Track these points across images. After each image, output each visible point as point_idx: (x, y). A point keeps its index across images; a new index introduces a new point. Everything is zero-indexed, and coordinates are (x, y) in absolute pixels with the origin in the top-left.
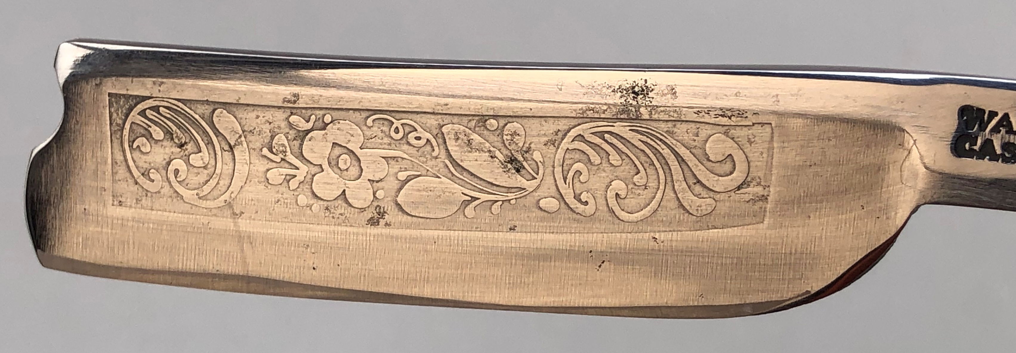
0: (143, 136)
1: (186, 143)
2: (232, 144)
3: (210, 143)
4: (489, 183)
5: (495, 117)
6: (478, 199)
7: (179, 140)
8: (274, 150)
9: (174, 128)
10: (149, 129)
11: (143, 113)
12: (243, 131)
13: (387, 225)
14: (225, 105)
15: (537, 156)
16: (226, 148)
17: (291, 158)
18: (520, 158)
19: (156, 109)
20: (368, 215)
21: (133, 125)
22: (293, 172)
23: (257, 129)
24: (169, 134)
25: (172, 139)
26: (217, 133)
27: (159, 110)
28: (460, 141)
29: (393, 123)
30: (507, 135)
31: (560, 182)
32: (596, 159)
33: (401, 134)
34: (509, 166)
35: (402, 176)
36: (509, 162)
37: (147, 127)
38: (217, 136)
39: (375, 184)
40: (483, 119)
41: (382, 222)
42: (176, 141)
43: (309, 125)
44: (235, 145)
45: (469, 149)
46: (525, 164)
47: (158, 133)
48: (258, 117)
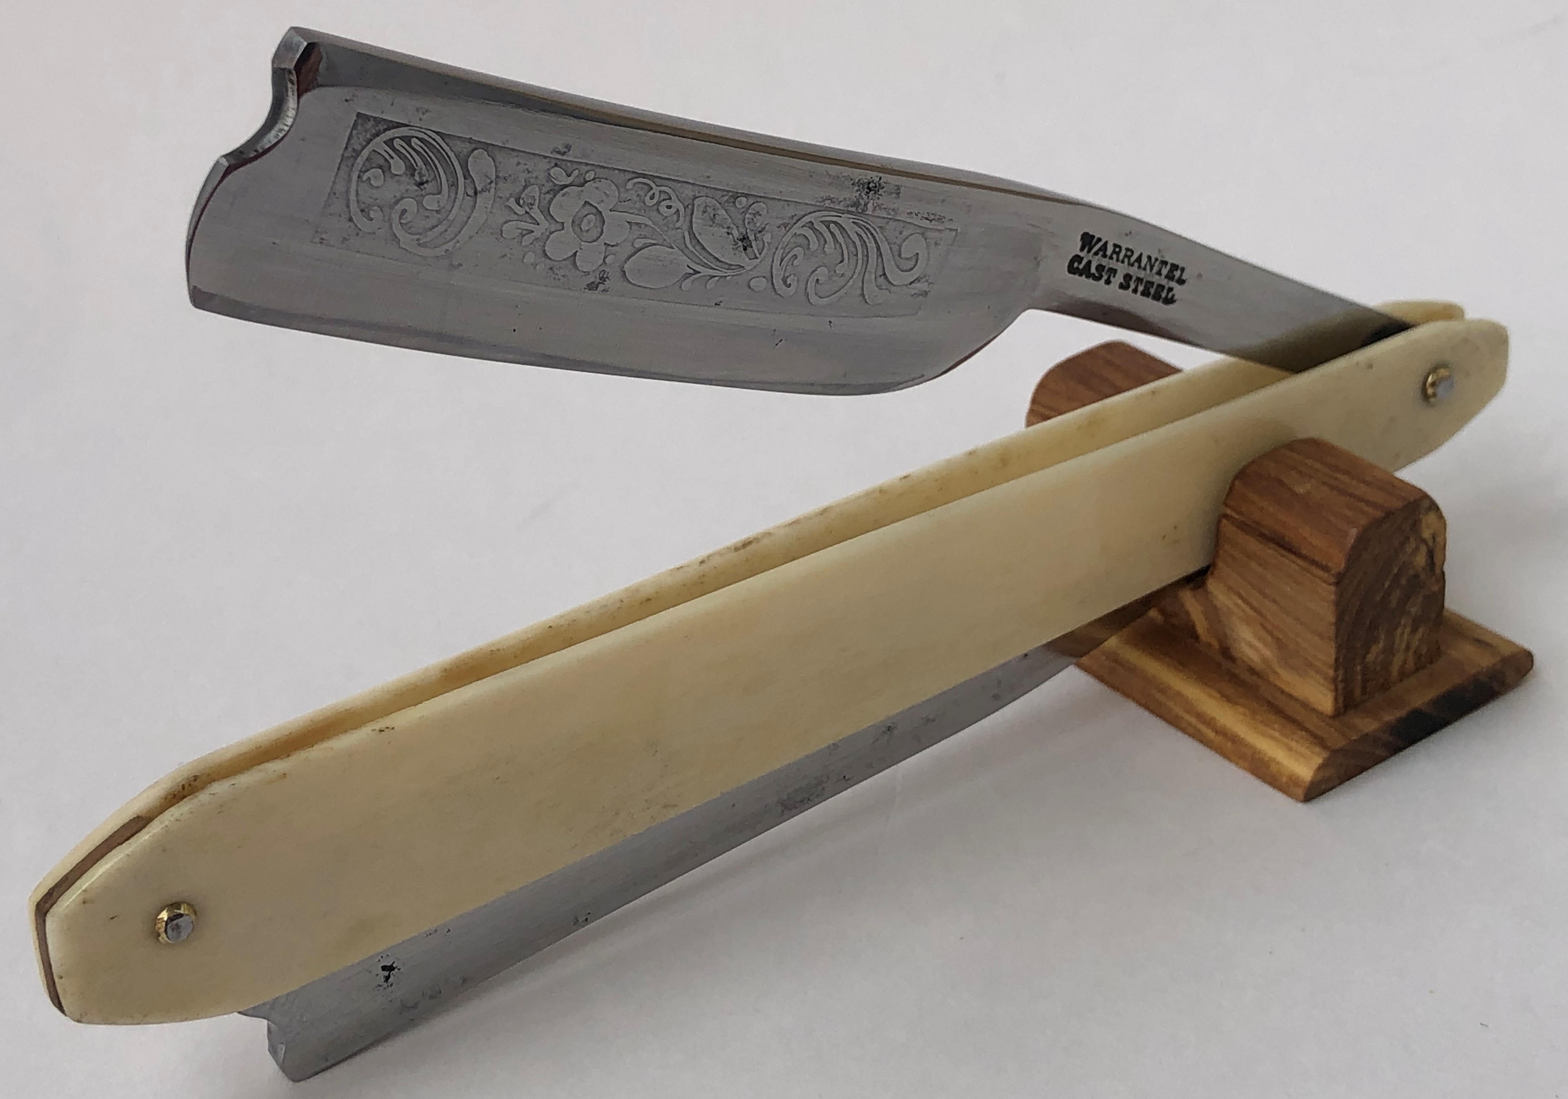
0: (380, 167)
1: (427, 182)
2: (479, 189)
3: (454, 185)
4: (715, 258)
5: (746, 196)
6: (699, 273)
7: (420, 177)
8: (521, 202)
9: (420, 163)
10: (391, 161)
11: (390, 143)
12: (497, 177)
13: (605, 290)
14: (486, 146)
15: (767, 238)
16: (471, 192)
17: (536, 213)
18: (752, 237)
19: (407, 140)
20: (591, 279)
21: (373, 153)
22: (531, 227)
23: (513, 177)
24: (411, 170)
25: (413, 175)
26: (467, 175)
27: (410, 141)
28: (706, 214)
29: (652, 188)
30: (750, 214)
31: (777, 263)
32: (814, 246)
33: (655, 201)
34: (740, 243)
35: (638, 244)
36: (740, 240)
37: (387, 157)
38: (465, 178)
39: (610, 248)
40: (736, 196)
41: (601, 287)
42: (417, 178)
43: (569, 180)
44: (483, 190)
45: (711, 223)
46: (754, 244)
47: (398, 167)
48: (519, 164)
